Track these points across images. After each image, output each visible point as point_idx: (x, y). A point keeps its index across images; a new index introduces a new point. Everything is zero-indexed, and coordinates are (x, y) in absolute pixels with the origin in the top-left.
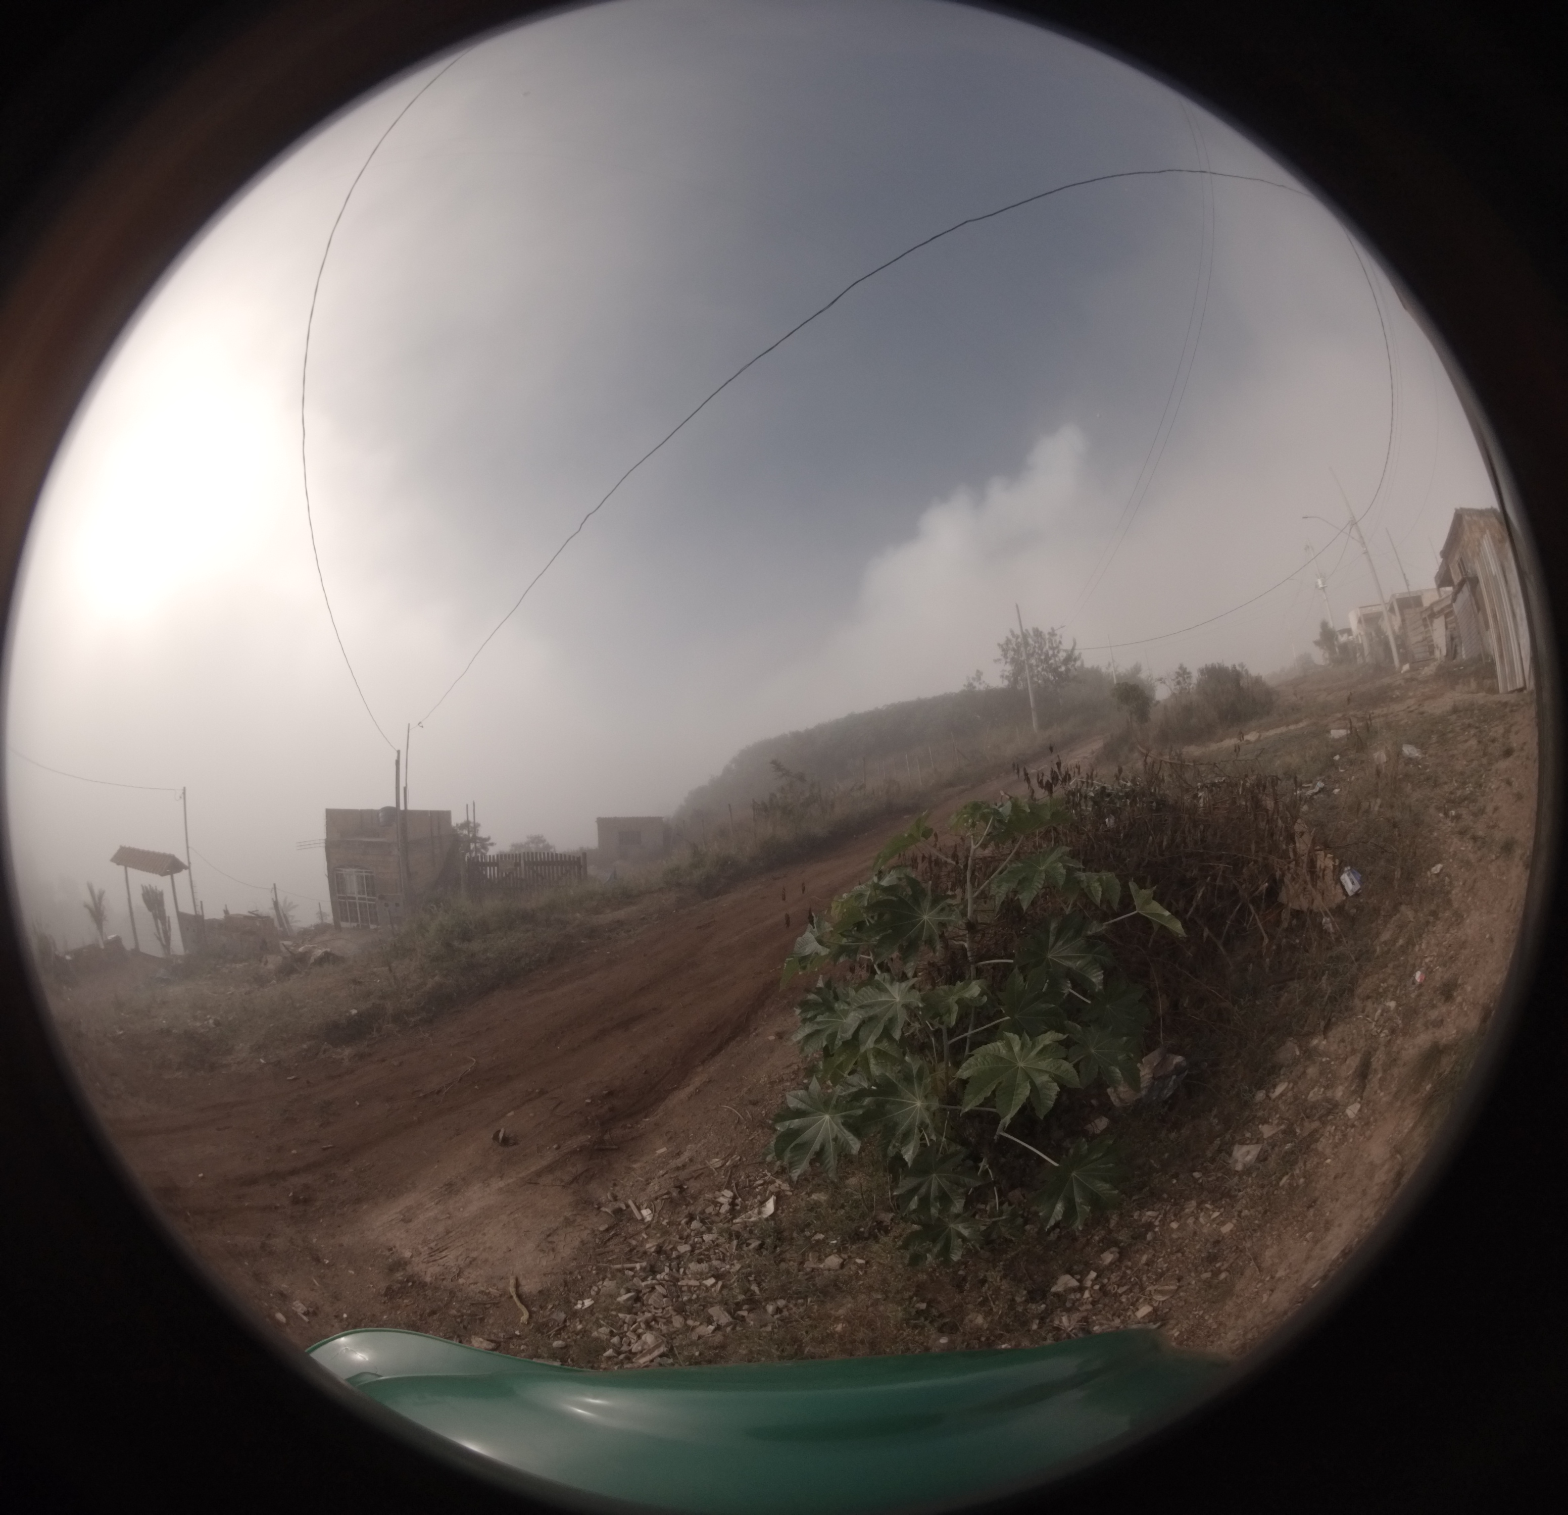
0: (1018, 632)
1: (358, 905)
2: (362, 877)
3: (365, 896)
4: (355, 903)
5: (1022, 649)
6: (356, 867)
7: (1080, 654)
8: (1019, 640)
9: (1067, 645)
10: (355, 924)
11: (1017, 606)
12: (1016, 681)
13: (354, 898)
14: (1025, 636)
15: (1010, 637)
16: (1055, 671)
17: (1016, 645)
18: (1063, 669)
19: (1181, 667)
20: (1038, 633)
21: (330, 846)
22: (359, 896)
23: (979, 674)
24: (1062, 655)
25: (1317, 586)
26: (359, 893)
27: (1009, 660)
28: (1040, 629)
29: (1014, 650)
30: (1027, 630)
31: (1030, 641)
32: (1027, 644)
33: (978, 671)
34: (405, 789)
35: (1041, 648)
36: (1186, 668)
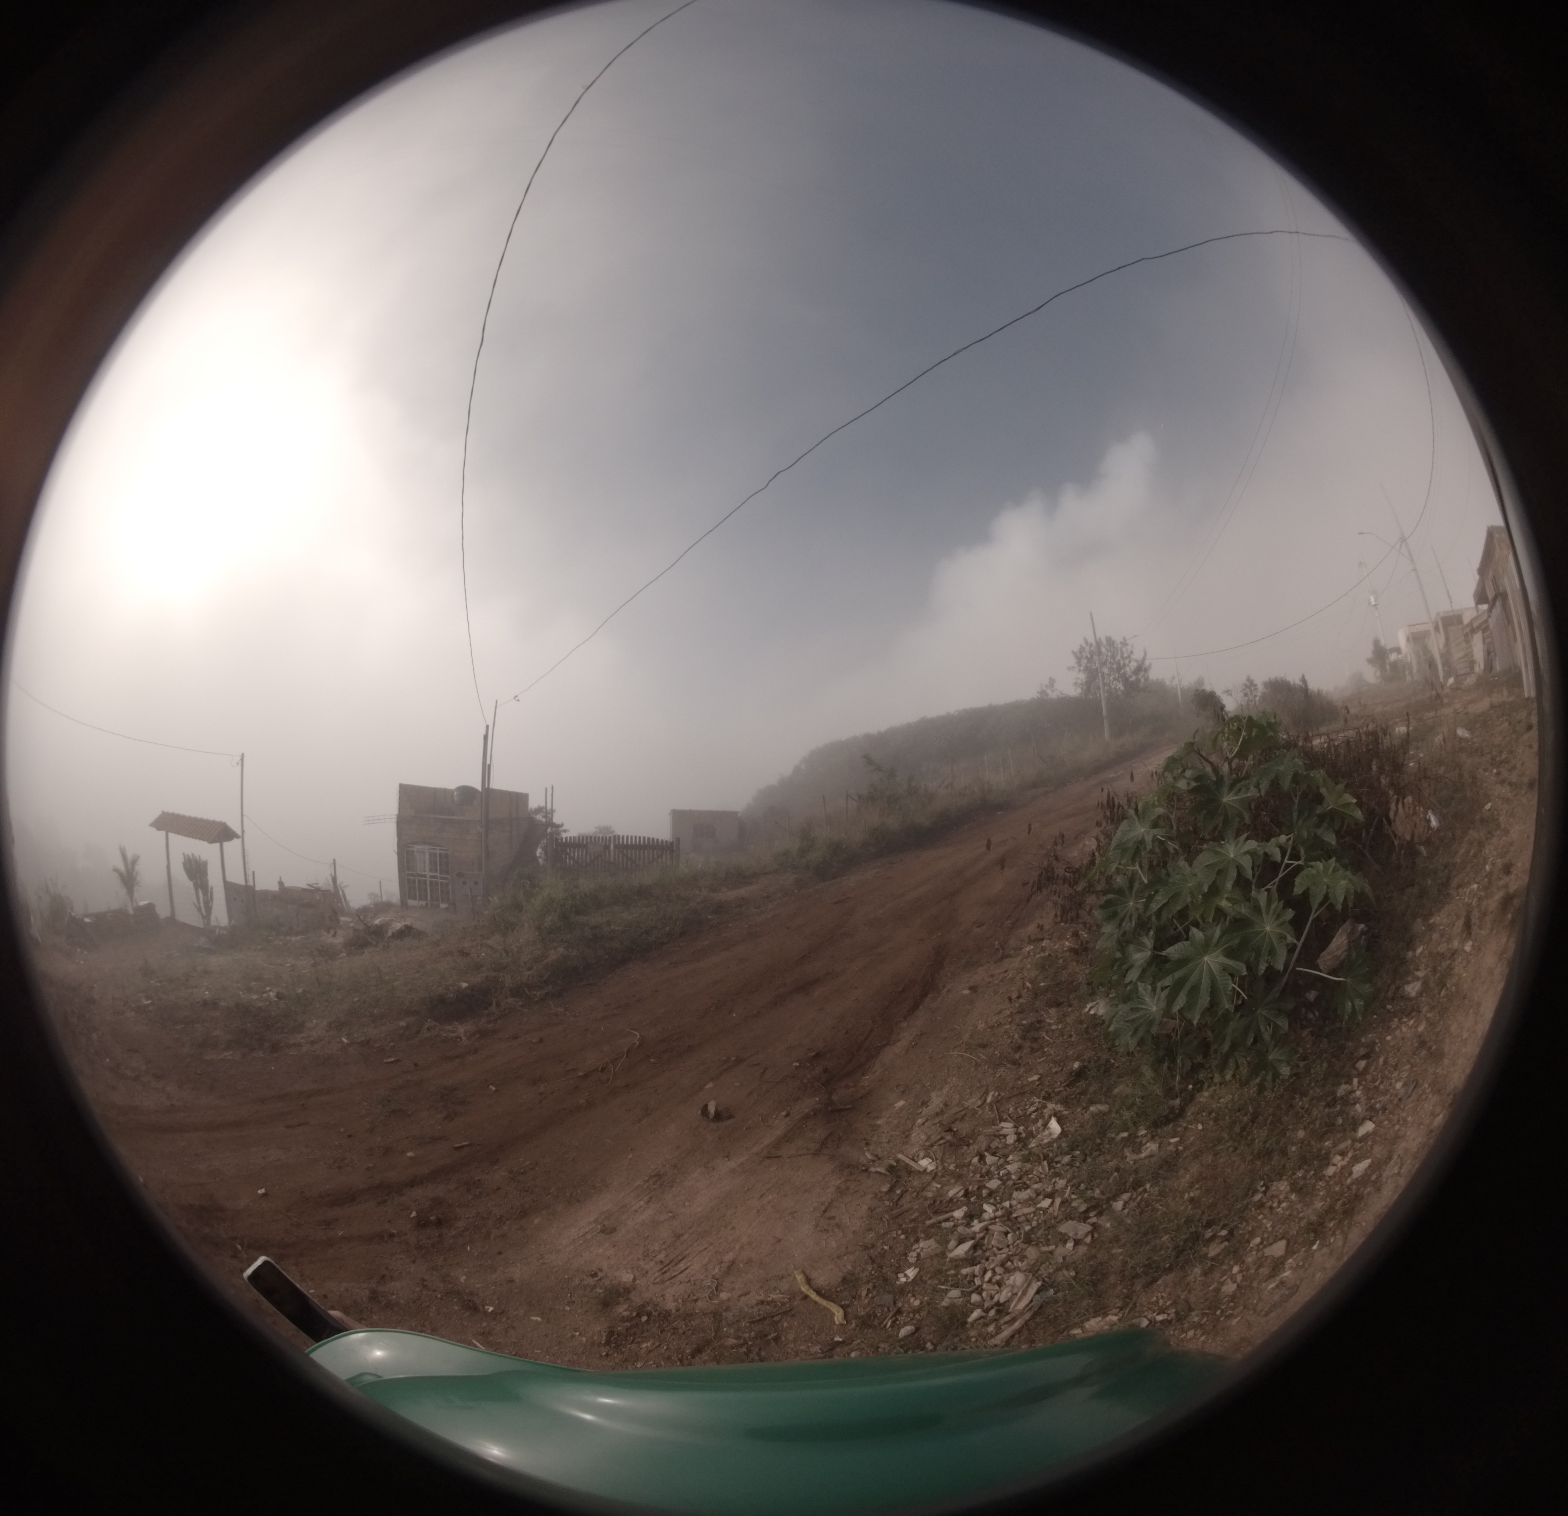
0: (1091, 640)
1: (428, 883)
2: (435, 855)
3: (438, 874)
4: (425, 882)
5: (1095, 658)
6: (429, 844)
7: (1150, 666)
8: (1093, 648)
9: (1138, 655)
10: (424, 903)
12: (1088, 690)
13: (425, 876)
14: (1099, 644)
15: (1084, 645)
16: (1126, 681)
17: (1090, 653)
18: (1134, 679)
19: (1248, 679)
20: (1110, 642)
21: (402, 823)
22: (431, 874)
23: (1052, 682)
24: (1133, 665)
26: (431, 871)
27: (1082, 668)
28: (1113, 638)
29: (1087, 657)
30: (1100, 639)
31: (1103, 650)
32: (1100, 653)
33: (1051, 678)
34: (489, 766)
35: (1113, 657)
36: (1253, 681)
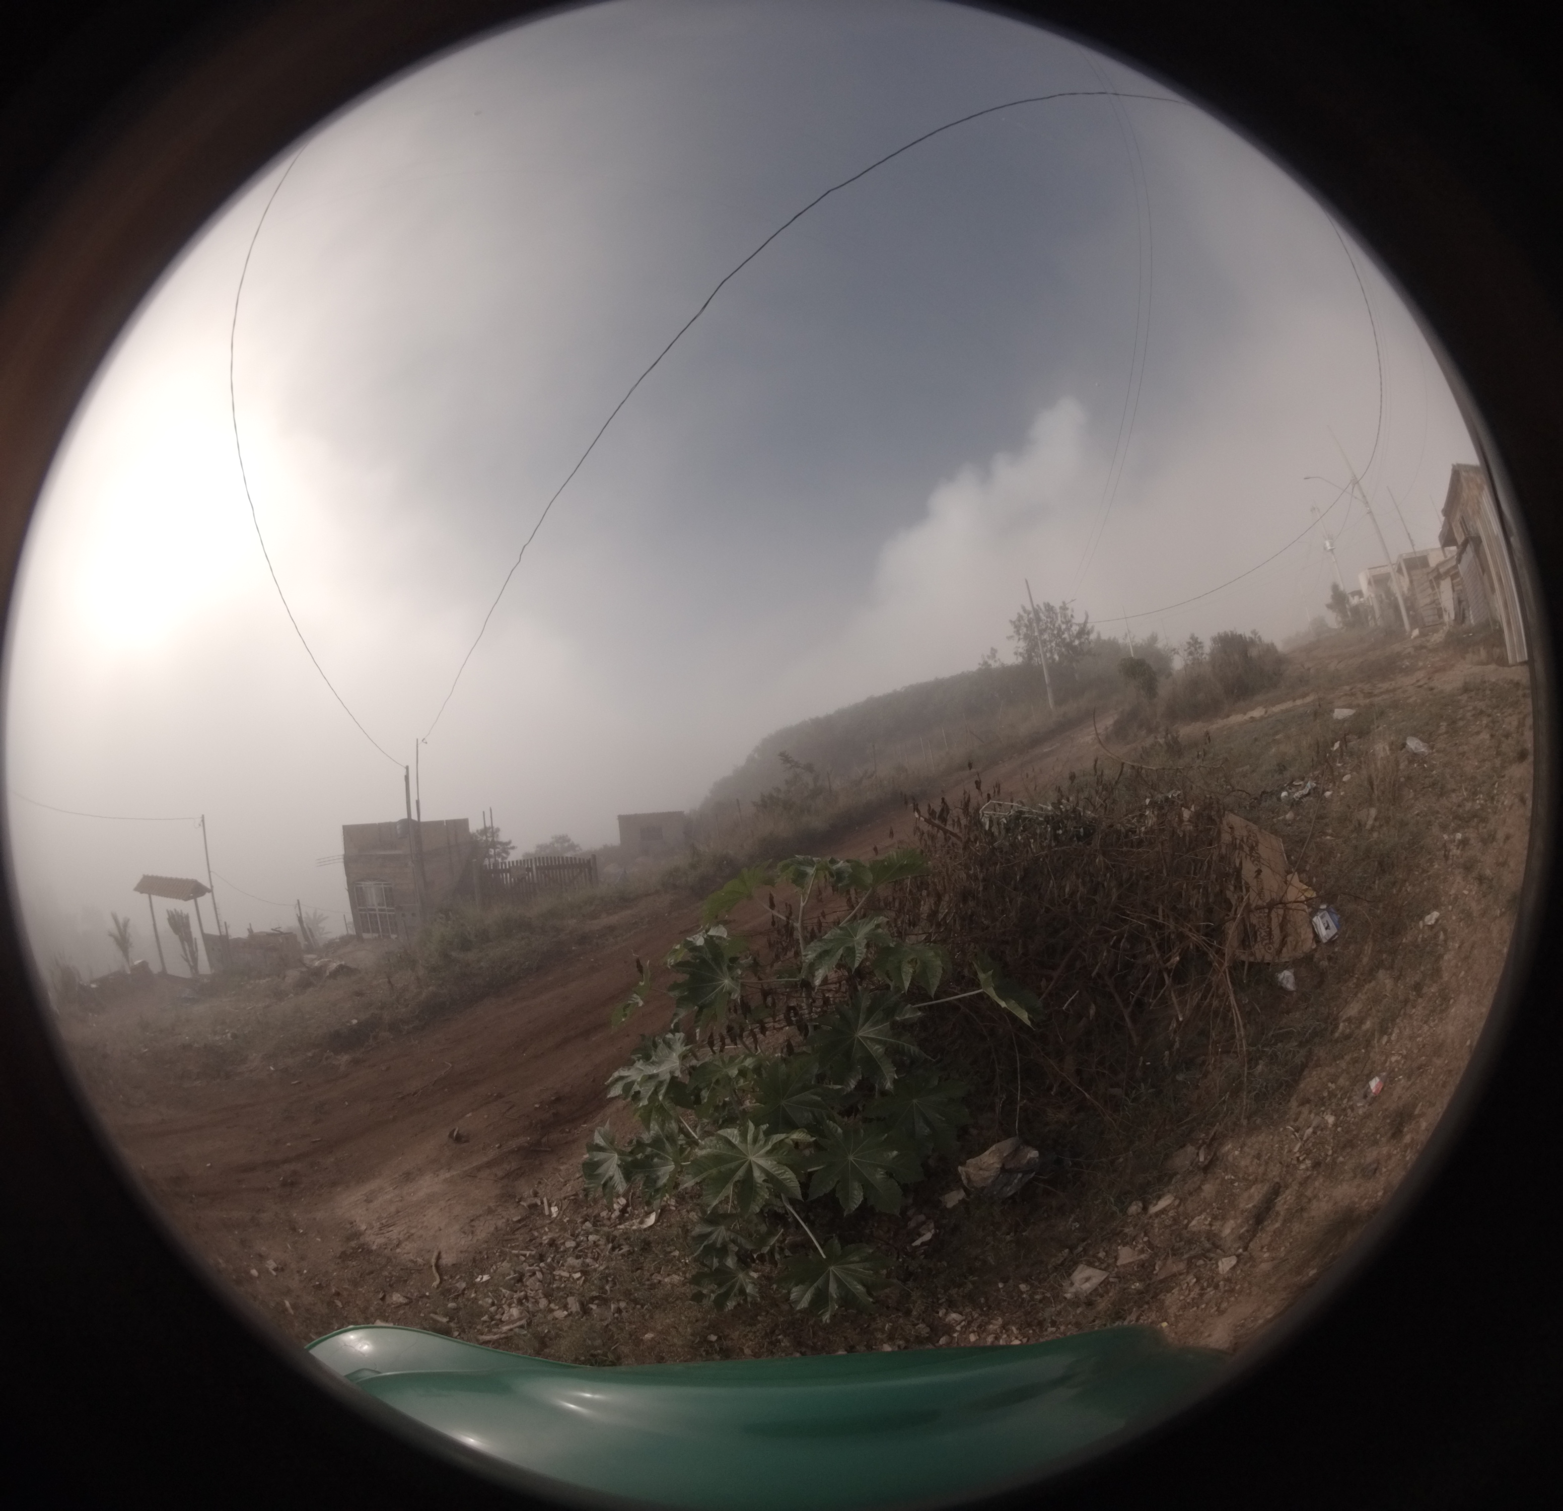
0: (1029, 608)
1: (378, 916)
2: (381, 889)
3: (385, 908)
4: (375, 915)
5: (1035, 625)
6: (374, 880)
7: (1093, 627)
8: (1032, 616)
9: (1079, 619)
10: (376, 935)
11: (1027, 582)
12: (1030, 658)
13: (374, 910)
14: (1036, 612)
15: (1022, 613)
16: (1069, 646)
17: (1028, 621)
18: (1077, 642)
19: (1192, 637)
20: (1049, 608)
21: (349, 861)
22: (379, 907)
23: (994, 652)
24: (1075, 629)
25: (1325, 548)
26: (379, 905)
27: (1022, 637)
28: (1052, 604)
29: (1026, 626)
30: (1038, 606)
31: (1042, 616)
32: (1039, 620)
33: (992, 649)
34: (418, 802)
35: (1053, 622)
36: (1198, 638)
